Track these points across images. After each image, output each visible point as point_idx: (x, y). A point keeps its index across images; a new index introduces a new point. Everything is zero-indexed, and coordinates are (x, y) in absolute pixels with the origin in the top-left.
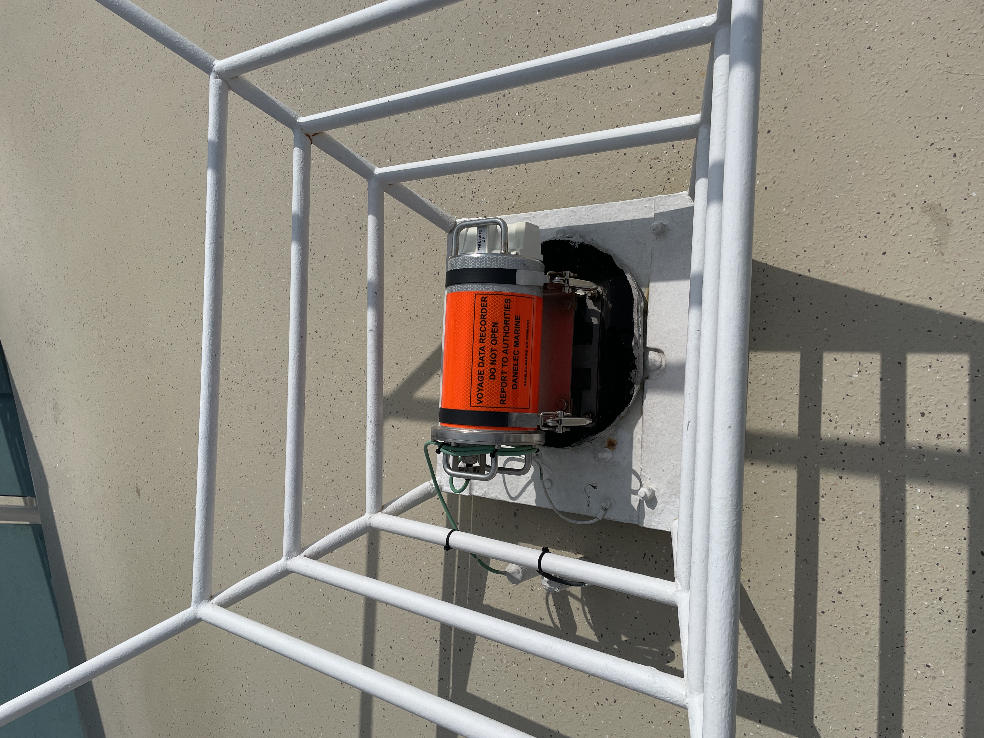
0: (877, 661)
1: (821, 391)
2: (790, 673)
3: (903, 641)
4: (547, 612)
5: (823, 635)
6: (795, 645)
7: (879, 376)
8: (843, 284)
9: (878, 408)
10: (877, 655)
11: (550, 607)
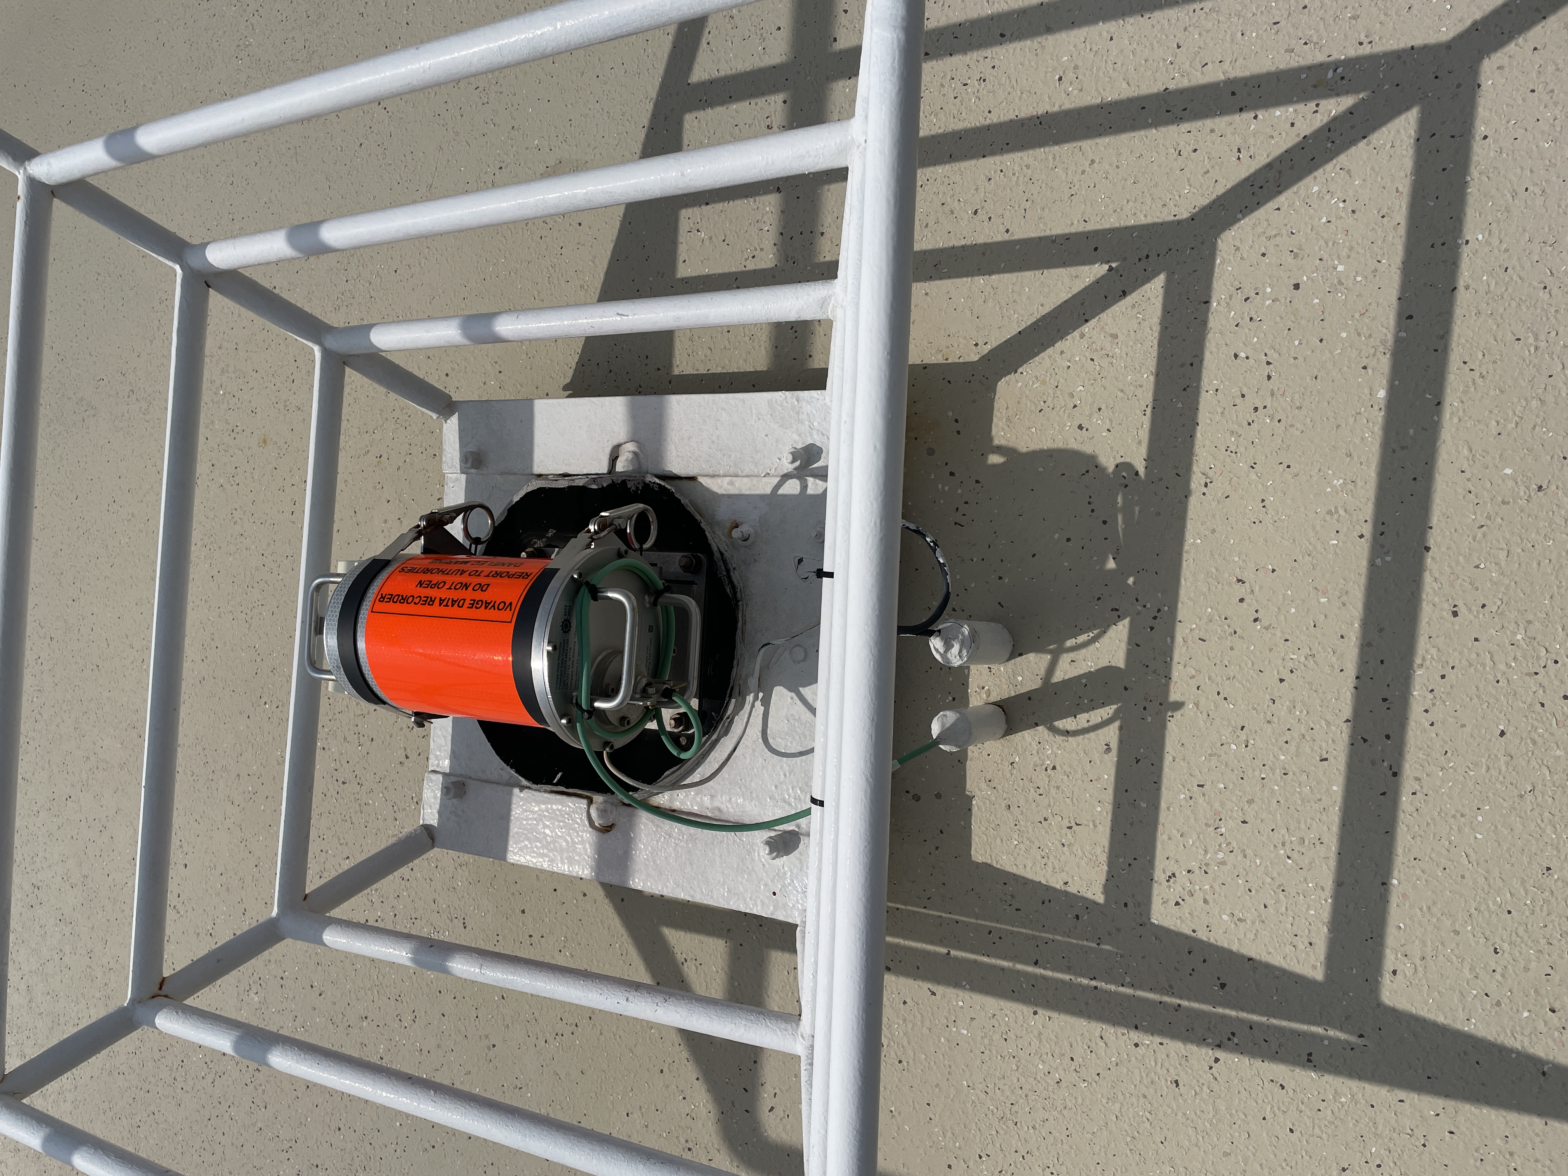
0: (1066, 147)
1: (720, 275)
2: (1110, 266)
3: (1030, 119)
4: (1092, 735)
5: (1041, 225)
6: (1064, 264)
7: (703, 207)
8: (606, 267)
9: (738, 202)
10: (1056, 148)
11: (1079, 728)
